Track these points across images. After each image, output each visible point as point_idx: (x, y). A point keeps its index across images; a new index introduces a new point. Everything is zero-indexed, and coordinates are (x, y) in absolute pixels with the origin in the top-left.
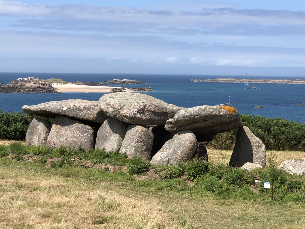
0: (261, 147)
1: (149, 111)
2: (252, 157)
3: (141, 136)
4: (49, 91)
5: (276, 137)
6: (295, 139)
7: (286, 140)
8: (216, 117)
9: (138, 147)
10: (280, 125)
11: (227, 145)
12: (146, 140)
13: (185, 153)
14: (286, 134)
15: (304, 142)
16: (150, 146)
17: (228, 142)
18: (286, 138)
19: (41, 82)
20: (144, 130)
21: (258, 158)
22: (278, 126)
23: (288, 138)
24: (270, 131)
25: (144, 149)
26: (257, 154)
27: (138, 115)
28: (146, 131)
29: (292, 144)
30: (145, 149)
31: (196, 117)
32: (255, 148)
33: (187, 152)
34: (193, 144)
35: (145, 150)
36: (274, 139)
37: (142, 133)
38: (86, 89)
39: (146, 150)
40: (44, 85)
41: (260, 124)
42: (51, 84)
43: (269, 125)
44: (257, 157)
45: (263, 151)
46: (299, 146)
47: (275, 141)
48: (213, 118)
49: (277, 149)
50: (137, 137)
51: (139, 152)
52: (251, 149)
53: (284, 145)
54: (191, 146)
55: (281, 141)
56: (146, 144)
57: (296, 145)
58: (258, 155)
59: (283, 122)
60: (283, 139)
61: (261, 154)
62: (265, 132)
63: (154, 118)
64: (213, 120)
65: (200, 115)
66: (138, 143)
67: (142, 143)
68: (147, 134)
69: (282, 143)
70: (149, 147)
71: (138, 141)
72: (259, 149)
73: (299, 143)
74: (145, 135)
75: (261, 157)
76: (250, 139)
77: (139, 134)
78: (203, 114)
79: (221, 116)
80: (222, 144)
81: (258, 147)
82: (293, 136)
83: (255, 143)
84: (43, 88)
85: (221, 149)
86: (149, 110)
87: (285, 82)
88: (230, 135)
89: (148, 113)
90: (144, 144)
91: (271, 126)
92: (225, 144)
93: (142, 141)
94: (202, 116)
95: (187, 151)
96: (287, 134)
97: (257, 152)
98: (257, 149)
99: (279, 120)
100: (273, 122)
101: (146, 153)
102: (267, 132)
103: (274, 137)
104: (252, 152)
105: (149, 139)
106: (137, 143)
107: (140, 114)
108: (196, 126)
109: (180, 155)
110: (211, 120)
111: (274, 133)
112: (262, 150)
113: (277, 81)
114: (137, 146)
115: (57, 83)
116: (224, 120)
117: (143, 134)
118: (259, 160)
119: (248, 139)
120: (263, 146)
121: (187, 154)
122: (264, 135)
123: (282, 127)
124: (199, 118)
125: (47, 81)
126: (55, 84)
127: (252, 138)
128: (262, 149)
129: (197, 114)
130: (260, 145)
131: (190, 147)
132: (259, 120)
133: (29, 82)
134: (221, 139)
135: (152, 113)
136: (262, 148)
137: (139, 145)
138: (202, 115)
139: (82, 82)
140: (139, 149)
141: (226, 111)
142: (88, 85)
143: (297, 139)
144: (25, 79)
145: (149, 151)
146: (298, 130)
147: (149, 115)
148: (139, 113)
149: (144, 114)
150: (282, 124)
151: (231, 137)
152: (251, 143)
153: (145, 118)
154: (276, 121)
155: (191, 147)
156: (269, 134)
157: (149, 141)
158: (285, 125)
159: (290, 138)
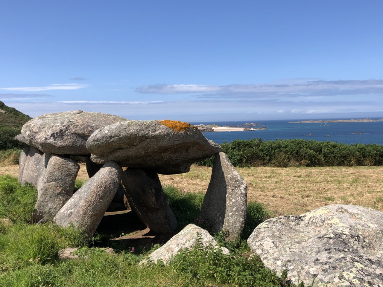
0: (239, 186)
1: (73, 134)
2: (225, 202)
3: (54, 172)
4: (210, 131)
5: (326, 156)
6: (342, 156)
7: (334, 158)
8: (148, 139)
9: (46, 190)
10: (330, 146)
11: (285, 163)
12: (61, 178)
13: (89, 203)
14: (334, 154)
15: (349, 159)
16: (70, 186)
17: (285, 161)
18: (335, 156)
19: (206, 127)
20: (60, 163)
21: (233, 206)
22: (328, 147)
23: (336, 156)
24: (321, 151)
25: (57, 191)
26: (232, 198)
27: (51, 141)
28: (63, 164)
29: (340, 161)
30: (59, 191)
31: (111, 141)
32: (230, 188)
33: (93, 202)
34: (105, 188)
35: (60, 194)
36: (324, 158)
37: (56, 168)
38: (229, 129)
39: (62, 194)
40: (207, 128)
41: (312, 146)
42: (211, 127)
43: (320, 146)
44: (231, 203)
45: (242, 194)
46: (346, 162)
47: (325, 159)
48: (144, 141)
49: (327, 165)
50: (48, 174)
51: (49, 196)
52: (224, 189)
53: (333, 162)
54: (100, 190)
55: (330, 159)
56: (63, 184)
57: (343, 162)
58: (233, 200)
59: (332, 144)
60: (332, 157)
61: (238, 199)
62: (316, 152)
63: (79, 144)
64: (144, 143)
65: (118, 137)
66: (49, 182)
67: (56, 183)
68: (64, 168)
69: (331, 160)
70: (67, 189)
71: (48, 180)
72: (235, 190)
73: (346, 160)
74: (61, 170)
75: (237, 204)
76: (224, 172)
77: (50, 169)
78: (123, 134)
79: (156, 137)
80: (281, 163)
81: (235, 187)
82: (341, 155)
83: (231, 179)
84: (207, 130)
85: (279, 166)
86: (72, 132)
87: (345, 121)
88: (288, 156)
89: (69, 137)
90: (59, 185)
91: (322, 147)
92: (283, 163)
93: (56, 179)
94: (120, 138)
95: (92, 200)
96: (336, 153)
97: (232, 194)
98: (232, 190)
99: (329, 142)
100: (324, 144)
101: (61, 198)
102: (318, 152)
103: (325, 156)
104: (226, 194)
105: (67, 175)
106: (47, 182)
107: (55, 139)
108: (119, 155)
109: (83, 207)
110: (141, 144)
111: (324, 153)
112: (239, 192)
113: (340, 121)
114: (45, 188)
115: (214, 127)
116: (165, 143)
117: (58, 168)
118: (234, 209)
119: (223, 173)
120: (242, 185)
121: (91, 205)
122: (316, 154)
123: (331, 148)
124: (116, 141)
125: (209, 126)
126: (213, 127)
127: (227, 171)
128: (241, 190)
129: (113, 135)
130: (237, 182)
131: (99, 192)
132: (312, 143)
133: (200, 127)
134: (279, 158)
135: (79, 136)
136: (241, 188)
137: (49, 186)
138: (121, 136)
139: (228, 126)
140: (48, 193)
141: (167, 128)
142: (231, 127)
143: (343, 157)
144: (198, 125)
145: (67, 195)
146: (345, 150)
147: (70, 140)
148: (54, 137)
149: (62, 139)
150: (331, 146)
151: (288, 157)
152: (226, 179)
153: (60, 144)
154: (326, 143)
155: (101, 192)
156: (319, 154)
157: (68, 180)
158: (334, 146)
159: (338, 157)
